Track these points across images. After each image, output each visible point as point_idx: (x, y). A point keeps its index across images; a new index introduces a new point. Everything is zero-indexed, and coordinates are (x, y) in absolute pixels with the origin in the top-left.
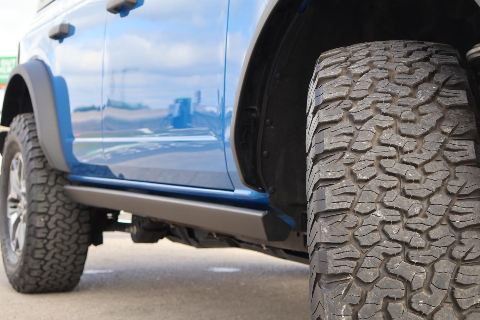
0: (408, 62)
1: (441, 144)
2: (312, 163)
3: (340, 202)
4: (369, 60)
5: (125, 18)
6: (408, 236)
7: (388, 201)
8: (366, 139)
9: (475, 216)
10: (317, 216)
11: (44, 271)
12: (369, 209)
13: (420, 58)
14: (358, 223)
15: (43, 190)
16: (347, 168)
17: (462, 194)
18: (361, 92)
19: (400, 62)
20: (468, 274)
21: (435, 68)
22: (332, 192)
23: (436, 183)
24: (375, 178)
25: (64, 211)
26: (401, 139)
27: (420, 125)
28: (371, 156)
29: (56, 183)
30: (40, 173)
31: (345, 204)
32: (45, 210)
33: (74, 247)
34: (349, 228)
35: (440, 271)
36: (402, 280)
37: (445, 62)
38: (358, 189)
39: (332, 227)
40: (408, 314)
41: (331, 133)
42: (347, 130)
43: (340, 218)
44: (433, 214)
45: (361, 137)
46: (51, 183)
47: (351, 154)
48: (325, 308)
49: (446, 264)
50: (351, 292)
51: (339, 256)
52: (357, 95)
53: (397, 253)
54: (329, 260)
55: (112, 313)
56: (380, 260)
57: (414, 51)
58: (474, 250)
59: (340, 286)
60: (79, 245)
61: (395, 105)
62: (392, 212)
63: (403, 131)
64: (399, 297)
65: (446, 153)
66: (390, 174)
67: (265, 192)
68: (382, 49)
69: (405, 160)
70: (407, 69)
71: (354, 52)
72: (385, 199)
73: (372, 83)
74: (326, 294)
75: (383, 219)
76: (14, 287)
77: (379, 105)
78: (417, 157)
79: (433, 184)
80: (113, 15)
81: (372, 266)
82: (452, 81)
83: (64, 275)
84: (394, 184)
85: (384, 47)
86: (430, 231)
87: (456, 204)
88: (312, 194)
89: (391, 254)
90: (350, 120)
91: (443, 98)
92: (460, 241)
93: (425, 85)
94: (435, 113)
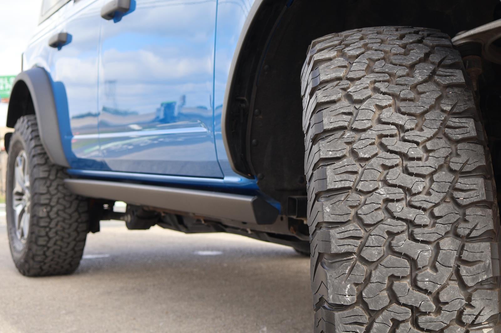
0: (402, 44)
1: (441, 122)
2: (311, 144)
3: (342, 181)
4: (363, 43)
5: (119, 23)
6: (412, 214)
7: (391, 179)
8: (366, 118)
9: (479, 192)
10: (318, 196)
11: (47, 257)
12: (371, 187)
13: (413, 40)
14: (361, 202)
15: (45, 183)
16: (348, 148)
17: (464, 171)
18: (359, 73)
19: (395, 44)
20: (473, 251)
21: (429, 49)
22: (333, 171)
23: (439, 161)
24: (377, 156)
25: (64, 203)
26: (402, 118)
27: (420, 103)
28: (372, 134)
29: (56, 177)
30: (42, 168)
31: (347, 183)
32: (47, 201)
33: (74, 234)
34: (352, 207)
35: (446, 249)
36: (407, 259)
37: (439, 43)
38: (360, 167)
39: (335, 206)
40: (413, 293)
41: (330, 113)
42: (347, 109)
43: (342, 197)
44: (436, 192)
45: (361, 116)
46: (52, 177)
47: (351, 133)
48: (328, 288)
49: (451, 241)
50: (355, 272)
51: (342, 235)
52: (354, 75)
53: (401, 231)
54: (333, 239)
55: (109, 293)
56: (385, 238)
57: (406, 34)
58: (478, 227)
59: (344, 266)
60: (78, 233)
61: (393, 84)
62: (395, 190)
63: (403, 110)
64: (404, 276)
65: (447, 131)
66: (392, 152)
67: (254, 178)
68: (375, 33)
69: (406, 138)
70: (402, 50)
71: (347, 37)
72: (388, 177)
73: (369, 64)
74: (330, 274)
75: (386, 197)
76: (20, 271)
77: (377, 85)
78: (419, 135)
79: (436, 162)
80: (107, 21)
81: (377, 245)
82: (448, 61)
83: (65, 260)
84: (396, 162)
85: (376, 31)
86: (435, 209)
87: (459, 181)
88: (312, 174)
89: (395, 232)
90: (349, 100)
91: (440, 77)
92: (465, 218)
93: (422, 65)
94: (433, 92)
